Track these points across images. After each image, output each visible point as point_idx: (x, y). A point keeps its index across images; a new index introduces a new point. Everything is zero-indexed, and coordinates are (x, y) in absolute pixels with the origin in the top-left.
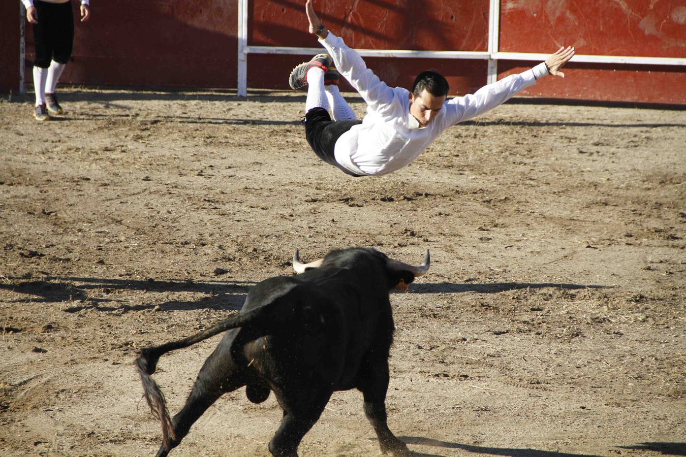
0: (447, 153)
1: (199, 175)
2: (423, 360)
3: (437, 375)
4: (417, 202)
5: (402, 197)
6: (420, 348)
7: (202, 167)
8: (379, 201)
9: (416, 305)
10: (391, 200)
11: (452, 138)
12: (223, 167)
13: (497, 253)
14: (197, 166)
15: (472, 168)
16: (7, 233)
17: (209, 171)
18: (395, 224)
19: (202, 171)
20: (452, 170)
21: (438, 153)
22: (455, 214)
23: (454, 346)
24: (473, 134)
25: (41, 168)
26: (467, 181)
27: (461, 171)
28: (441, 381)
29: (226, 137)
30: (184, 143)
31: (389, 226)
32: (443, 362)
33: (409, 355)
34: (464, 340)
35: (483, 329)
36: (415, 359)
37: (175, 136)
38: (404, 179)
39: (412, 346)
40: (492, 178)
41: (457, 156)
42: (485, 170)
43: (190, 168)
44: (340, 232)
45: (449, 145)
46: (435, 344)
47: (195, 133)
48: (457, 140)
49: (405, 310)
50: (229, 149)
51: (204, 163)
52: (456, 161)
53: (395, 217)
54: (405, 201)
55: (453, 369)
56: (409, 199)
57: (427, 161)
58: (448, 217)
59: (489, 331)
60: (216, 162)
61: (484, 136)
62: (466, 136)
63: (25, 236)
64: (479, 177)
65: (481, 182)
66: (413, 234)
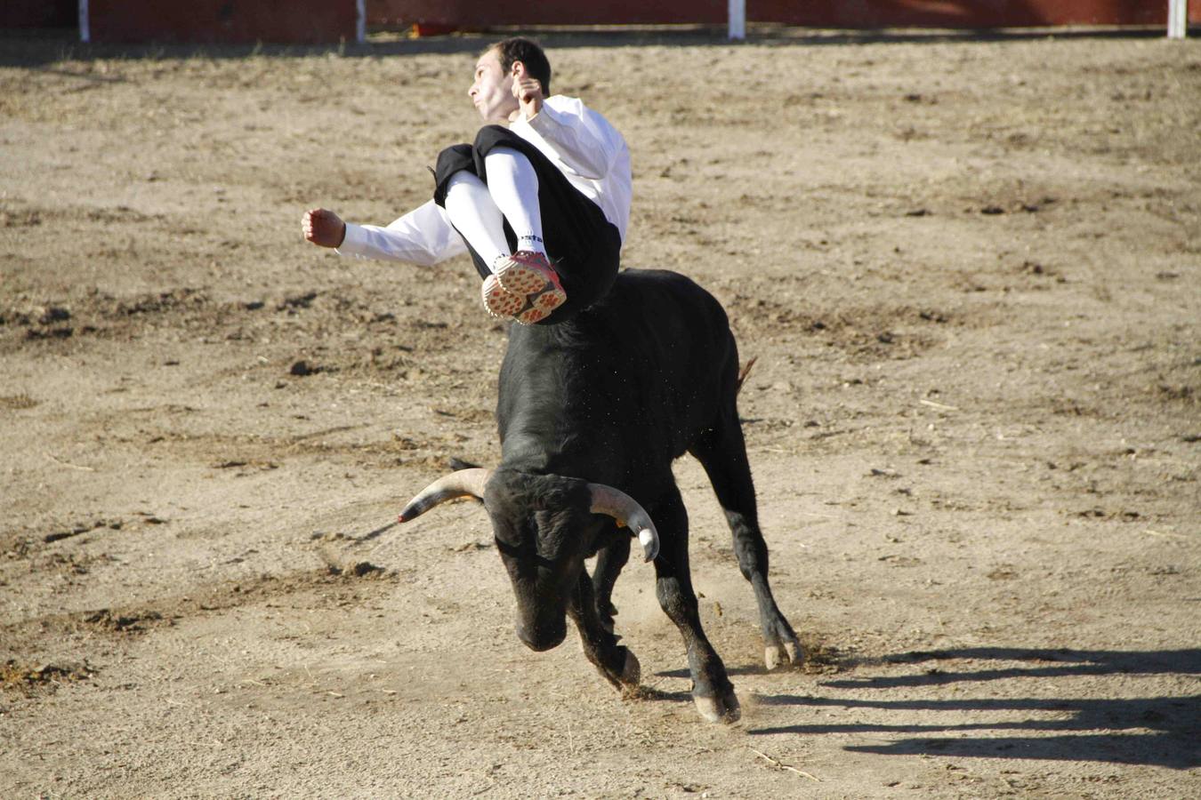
0: (1097, 128)
1: (665, 175)
2: (1058, 488)
3: (1084, 514)
4: (1045, 215)
5: (1018, 207)
6: (1052, 467)
7: (668, 163)
8: (978, 214)
9: (1045, 393)
10: (998, 211)
11: (1107, 100)
12: (705, 161)
13: (1189, 300)
14: (661, 160)
15: (1142, 152)
16: (340, 281)
17: (681, 170)
18: (1007, 253)
19: (668, 170)
20: (1106, 158)
21: (1082, 128)
22: (1114, 234)
23: (1113, 463)
24: (1144, 92)
25: (395, 169)
26: (1136, 174)
27: (1123, 156)
28: (1090, 524)
29: (709, 110)
30: (637, 122)
31: (994, 257)
32: (1093, 491)
33: (1034, 479)
34: (1131, 451)
35: (1164, 432)
36: (1043, 487)
37: (622, 109)
38: (1022, 176)
39: (1038, 465)
40: (1179, 169)
41: (1116, 132)
42: (1166, 155)
43: (648, 164)
44: (910, 270)
45: (1101, 113)
46: (1079, 459)
47: (656, 105)
48: (1114, 104)
49: (1026, 403)
50: (715, 131)
51: (671, 156)
52: (1114, 141)
53: (1009, 241)
54: (1025, 214)
55: (1111, 503)
56: (1031, 210)
57: (1063, 142)
58: (1101, 240)
59: (1176, 436)
60: (693, 153)
61: (1163, 95)
62: (1133, 97)
63: (370, 287)
64: (1155, 168)
65: (1158, 176)
66: (1038, 270)
